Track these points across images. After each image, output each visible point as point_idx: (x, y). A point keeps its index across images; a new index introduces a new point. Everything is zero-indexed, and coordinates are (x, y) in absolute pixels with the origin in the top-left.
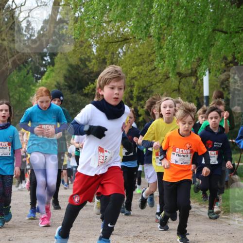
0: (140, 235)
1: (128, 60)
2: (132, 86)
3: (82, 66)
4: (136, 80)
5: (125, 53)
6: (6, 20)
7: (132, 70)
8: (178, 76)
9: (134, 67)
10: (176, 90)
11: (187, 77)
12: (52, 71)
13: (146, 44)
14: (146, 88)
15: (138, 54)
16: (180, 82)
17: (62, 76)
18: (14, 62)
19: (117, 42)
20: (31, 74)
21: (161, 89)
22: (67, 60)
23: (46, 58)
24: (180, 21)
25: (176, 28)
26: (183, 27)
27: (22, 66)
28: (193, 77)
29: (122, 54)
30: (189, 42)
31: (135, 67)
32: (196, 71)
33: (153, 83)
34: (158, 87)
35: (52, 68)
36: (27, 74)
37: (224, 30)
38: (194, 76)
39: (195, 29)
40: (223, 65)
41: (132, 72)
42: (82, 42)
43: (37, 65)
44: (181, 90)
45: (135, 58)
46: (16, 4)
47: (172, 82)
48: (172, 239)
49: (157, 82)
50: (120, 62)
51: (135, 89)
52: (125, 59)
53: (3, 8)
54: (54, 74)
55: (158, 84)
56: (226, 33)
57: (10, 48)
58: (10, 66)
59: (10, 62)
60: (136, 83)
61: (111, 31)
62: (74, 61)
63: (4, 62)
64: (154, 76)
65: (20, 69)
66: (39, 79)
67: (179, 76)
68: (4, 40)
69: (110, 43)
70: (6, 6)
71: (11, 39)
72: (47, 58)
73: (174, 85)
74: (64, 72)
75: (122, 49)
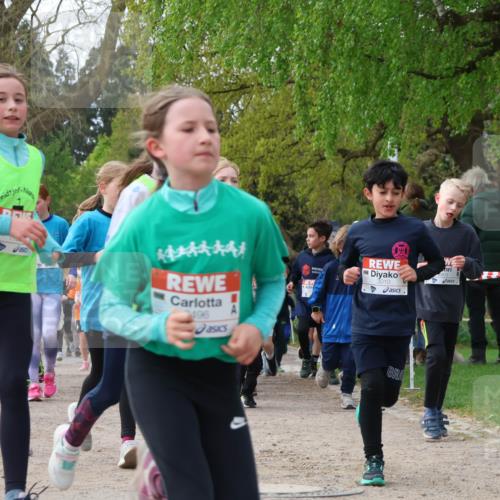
0: (272, 448)
1: (247, 125)
2: (256, 174)
4: (263, 163)
5: (242, 113)
6: (21, 48)
7: (256, 144)
8: (340, 156)
9: (258, 138)
10: (338, 182)
11: (357, 157)
12: (107, 144)
13: (281, 97)
14: (281, 178)
15: (267, 115)
16: (344, 167)
18: (36, 127)
19: (228, 91)
20: (68, 149)
21: (310, 179)
23: (94, 121)
24: (345, 55)
25: (336, 67)
26: (350, 65)
27: (51, 134)
28: (368, 158)
29: (236, 114)
30: (363, 92)
31: (262, 140)
32: (374, 146)
33: (296, 168)
34: (305, 176)
35: (106, 138)
36: (61, 150)
37: (425, 72)
38: (370, 156)
39: (373, 70)
40: (424, 136)
41: (256, 149)
43: (80, 132)
44: (347, 182)
45: (262, 121)
46: (38, 20)
47: (330, 166)
48: (332, 458)
49: (302, 167)
50: (234, 128)
51: (261, 179)
52: (243, 122)
53: (15, 27)
54: (110, 150)
55: (304, 172)
56: (429, 77)
59: (29, 126)
60: (263, 168)
61: (215, 71)
64: (296, 155)
65: (48, 141)
66: (84, 158)
67: (344, 157)
69: (215, 93)
70: (20, 24)
72: (98, 121)
73: (334, 173)
75: (236, 104)
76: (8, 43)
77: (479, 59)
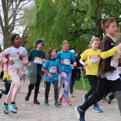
22: (27, 47)
26: (57, 39)
30: (58, 43)
39: (60, 40)
42: (31, 43)
76: (9, 36)
77: (75, 38)
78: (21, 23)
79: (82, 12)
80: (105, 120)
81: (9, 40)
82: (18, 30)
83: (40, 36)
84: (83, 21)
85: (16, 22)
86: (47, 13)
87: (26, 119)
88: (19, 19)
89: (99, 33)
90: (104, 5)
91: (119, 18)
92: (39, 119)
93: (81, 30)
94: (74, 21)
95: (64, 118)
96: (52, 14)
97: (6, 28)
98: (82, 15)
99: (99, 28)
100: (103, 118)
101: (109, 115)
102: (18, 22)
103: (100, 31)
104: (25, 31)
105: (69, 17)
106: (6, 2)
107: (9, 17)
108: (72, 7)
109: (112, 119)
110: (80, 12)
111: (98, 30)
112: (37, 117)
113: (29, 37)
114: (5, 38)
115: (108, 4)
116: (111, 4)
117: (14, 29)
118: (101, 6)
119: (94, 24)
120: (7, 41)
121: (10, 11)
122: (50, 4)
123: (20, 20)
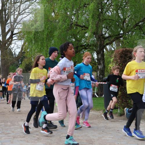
3: (29, 64)
6: (9, 52)
12: (21, 66)
17: (24, 67)
18: (11, 63)
20: (15, 66)
22: (25, 63)
42: (29, 58)
43: (17, 64)
53: (8, 49)
54: (22, 67)
57: (10, 60)
58: (10, 64)
59: (10, 63)
62: (27, 63)
63: (8, 63)
65: (12, 65)
68: (8, 57)
71: (10, 57)
72: (20, 62)
74: (25, 66)
76: (6, 51)
78: (19, 37)
79: (82, 27)
80: (105, 138)
81: (6, 55)
82: (15, 45)
83: (38, 51)
84: (83, 36)
85: (14, 36)
86: (47, 28)
87: (23, 137)
88: (17, 33)
89: (100, 48)
90: (105, 19)
91: (120, 33)
92: (37, 137)
93: (82, 46)
94: (74, 36)
95: (63, 136)
96: (51, 28)
97: (4, 43)
98: (82, 30)
99: (100, 44)
100: (103, 137)
101: (110, 133)
102: (16, 36)
103: (101, 47)
104: (23, 46)
105: (69, 32)
106: (4, 16)
107: (6, 32)
108: (72, 22)
109: (112, 138)
110: (80, 26)
111: (98, 45)
112: (35, 136)
113: (28, 52)
114: (2, 53)
115: (110, 19)
116: (112, 19)
117: (12, 44)
118: (103, 21)
119: (95, 39)
120: (4, 57)
121: (7, 25)
122: (49, 18)
123: (18, 35)
